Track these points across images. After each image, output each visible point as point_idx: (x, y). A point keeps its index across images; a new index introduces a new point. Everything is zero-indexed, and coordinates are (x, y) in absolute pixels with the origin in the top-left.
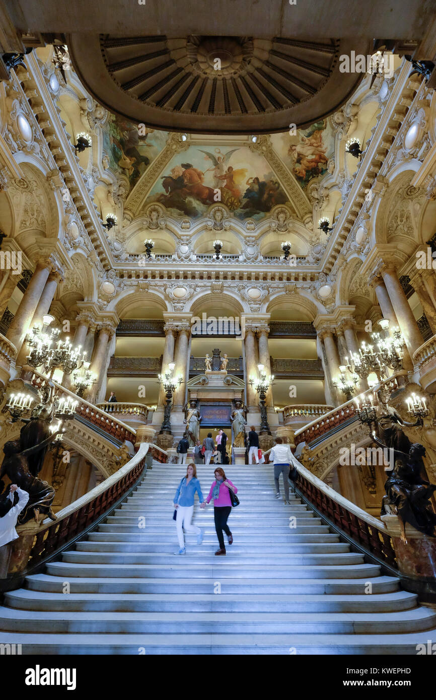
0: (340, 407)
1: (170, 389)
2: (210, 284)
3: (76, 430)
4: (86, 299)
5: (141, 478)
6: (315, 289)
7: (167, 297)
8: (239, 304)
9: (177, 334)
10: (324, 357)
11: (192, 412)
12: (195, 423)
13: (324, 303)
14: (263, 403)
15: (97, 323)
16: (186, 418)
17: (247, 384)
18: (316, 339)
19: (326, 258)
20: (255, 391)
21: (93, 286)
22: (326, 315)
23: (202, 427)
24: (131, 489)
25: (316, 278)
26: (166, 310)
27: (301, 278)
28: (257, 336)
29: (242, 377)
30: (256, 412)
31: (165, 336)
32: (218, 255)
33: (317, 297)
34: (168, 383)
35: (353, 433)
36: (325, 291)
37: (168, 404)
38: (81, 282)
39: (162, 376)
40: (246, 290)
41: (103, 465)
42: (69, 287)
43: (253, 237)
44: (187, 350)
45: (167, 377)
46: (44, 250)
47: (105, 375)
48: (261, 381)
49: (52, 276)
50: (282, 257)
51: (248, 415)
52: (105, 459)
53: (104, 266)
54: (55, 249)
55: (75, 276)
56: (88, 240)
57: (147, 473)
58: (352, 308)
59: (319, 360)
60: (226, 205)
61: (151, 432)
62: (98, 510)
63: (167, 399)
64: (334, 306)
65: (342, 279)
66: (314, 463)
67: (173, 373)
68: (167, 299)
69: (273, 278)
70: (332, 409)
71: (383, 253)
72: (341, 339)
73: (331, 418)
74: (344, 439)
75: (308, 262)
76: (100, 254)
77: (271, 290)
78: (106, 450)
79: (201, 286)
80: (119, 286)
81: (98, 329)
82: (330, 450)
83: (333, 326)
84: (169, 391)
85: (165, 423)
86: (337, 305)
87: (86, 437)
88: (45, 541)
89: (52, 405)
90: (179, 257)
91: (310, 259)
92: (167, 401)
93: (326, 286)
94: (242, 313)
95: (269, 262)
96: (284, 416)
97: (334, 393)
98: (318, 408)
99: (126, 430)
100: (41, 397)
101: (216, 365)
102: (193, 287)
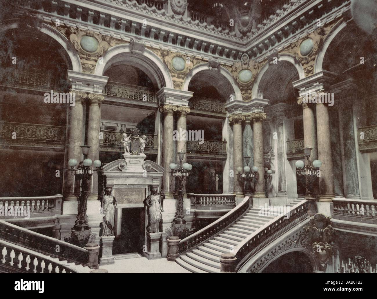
2: (128, 40)
6: (236, 70)
7: (71, 46)
8: (162, 74)
10: (230, 140)
11: (108, 200)
13: (241, 87)
19: (256, 42)
22: (241, 102)
25: (239, 58)
26: (71, 67)
27: (225, 53)
33: (237, 79)
36: (245, 75)
40: (171, 57)
58: (266, 102)
59: (225, 142)
64: (250, 94)
68: (70, 50)
69: (199, 48)
75: (235, 36)
77: (195, 61)
79: (116, 39)
93: (248, 71)
94: (163, 87)
101: (135, 147)
102: (108, 39)
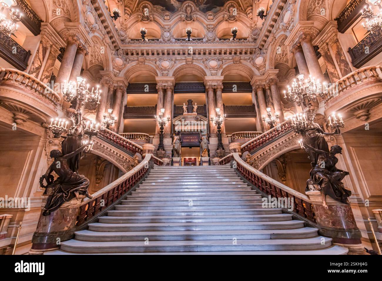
0: (266, 133)
1: (162, 124)
2: (184, 58)
3: (106, 148)
4: (105, 69)
5: (147, 174)
6: (252, 60)
7: (158, 67)
8: (204, 71)
9: (165, 91)
10: (257, 103)
11: (176, 138)
12: (178, 144)
13: (258, 69)
14: (219, 131)
15: (114, 85)
16: (173, 141)
17: (209, 120)
18: (252, 92)
19: (262, 37)
20: (214, 125)
21: (108, 60)
22: (259, 76)
23: (182, 147)
24: (141, 180)
25: (253, 52)
26: (157, 75)
27: (243, 52)
28: (215, 91)
29: (206, 116)
30: (215, 137)
31: (157, 93)
32: (189, 38)
33: (254, 65)
34: (161, 121)
35: (278, 145)
36: (259, 61)
37: (162, 133)
38: (101, 58)
39: (157, 117)
40: (208, 61)
41: (124, 167)
42: (93, 61)
43: (212, 25)
44: (172, 101)
45: (160, 117)
46: (71, 32)
47: (122, 118)
48: (218, 118)
49: (79, 50)
50: (231, 39)
51: (210, 138)
52: (125, 164)
53: (115, 47)
54: (78, 31)
55: (96, 54)
56: (102, 27)
57: (151, 171)
58: (277, 71)
59: (254, 105)
60: (194, 2)
61: (151, 147)
62: (120, 192)
63: (161, 130)
64: (265, 71)
65: (271, 52)
66: (253, 163)
67: (164, 115)
68: (157, 69)
69: (225, 53)
70: (260, 134)
71: (303, 28)
72: (268, 92)
73: (260, 139)
74: (271, 149)
75: (249, 41)
76: (111, 38)
77: (223, 60)
78: (125, 159)
79: (179, 60)
80: (126, 60)
81: (115, 89)
82: (263, 156)
83: (264, 83)
84: (162, 126)
85: (160, 144)
86: (267, 70)
87: (112, 151)
88: (86, 211)
89: (81, 126)
90: (164, 40)
91: (250, 39)
92: (160, 131)
93: (260, 57)
94: (205, 77)
95: (223, 42)
96: (232, 139)
97: (262, 125)
98: (253, 134)
99: (136, 147)
100: (74, 121)
101: (190, 109)
102: (174, 60)
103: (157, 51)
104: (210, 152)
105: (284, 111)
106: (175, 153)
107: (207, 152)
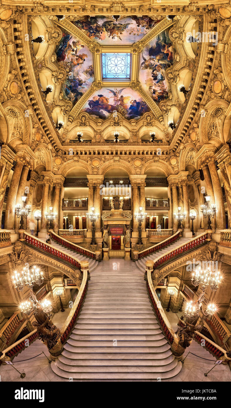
1: (94, 221)
6: (168, 160)
7: (89, 166)
9: (95, 188)
10: (171, 199)
13: (173, 168)
14: (140, 228)
16: (102, 235)
17: (133, 217)
18: (168, 187)
19: (174, 142)
20: (137, 222)
22: (174, 175)
25: (169, 153)
26: (89, 174)
28: (139, 188)
30: (137, 232)
33: (170, 164)
36: (174, 162)
39: (88, 214)
40: (133, 161)
43: (135, 129)
46: (20, 152)
49: (25, 167)
50: (151, 140)
53: (56, 150)
54: (26, 151)
55: (41, 157)
58: (187, 173)
60: (120, 113)
63: (93, 227)
64: (178, 171)
69: (147, 153)
76: (53, 144)
77: (146, 160)
79: (107, 159)
80: (64, 160)
81: (54, 186)
83: (177, 182)
90: (96, 141)
91: (165, 141)
93: (174, 159)
94: (131, 175)
102: (103, 159)
103: (89, 151)
104: (132, 243)
105: (190, 209)
106: (105, 244)
107: (129, 244)
